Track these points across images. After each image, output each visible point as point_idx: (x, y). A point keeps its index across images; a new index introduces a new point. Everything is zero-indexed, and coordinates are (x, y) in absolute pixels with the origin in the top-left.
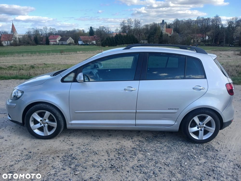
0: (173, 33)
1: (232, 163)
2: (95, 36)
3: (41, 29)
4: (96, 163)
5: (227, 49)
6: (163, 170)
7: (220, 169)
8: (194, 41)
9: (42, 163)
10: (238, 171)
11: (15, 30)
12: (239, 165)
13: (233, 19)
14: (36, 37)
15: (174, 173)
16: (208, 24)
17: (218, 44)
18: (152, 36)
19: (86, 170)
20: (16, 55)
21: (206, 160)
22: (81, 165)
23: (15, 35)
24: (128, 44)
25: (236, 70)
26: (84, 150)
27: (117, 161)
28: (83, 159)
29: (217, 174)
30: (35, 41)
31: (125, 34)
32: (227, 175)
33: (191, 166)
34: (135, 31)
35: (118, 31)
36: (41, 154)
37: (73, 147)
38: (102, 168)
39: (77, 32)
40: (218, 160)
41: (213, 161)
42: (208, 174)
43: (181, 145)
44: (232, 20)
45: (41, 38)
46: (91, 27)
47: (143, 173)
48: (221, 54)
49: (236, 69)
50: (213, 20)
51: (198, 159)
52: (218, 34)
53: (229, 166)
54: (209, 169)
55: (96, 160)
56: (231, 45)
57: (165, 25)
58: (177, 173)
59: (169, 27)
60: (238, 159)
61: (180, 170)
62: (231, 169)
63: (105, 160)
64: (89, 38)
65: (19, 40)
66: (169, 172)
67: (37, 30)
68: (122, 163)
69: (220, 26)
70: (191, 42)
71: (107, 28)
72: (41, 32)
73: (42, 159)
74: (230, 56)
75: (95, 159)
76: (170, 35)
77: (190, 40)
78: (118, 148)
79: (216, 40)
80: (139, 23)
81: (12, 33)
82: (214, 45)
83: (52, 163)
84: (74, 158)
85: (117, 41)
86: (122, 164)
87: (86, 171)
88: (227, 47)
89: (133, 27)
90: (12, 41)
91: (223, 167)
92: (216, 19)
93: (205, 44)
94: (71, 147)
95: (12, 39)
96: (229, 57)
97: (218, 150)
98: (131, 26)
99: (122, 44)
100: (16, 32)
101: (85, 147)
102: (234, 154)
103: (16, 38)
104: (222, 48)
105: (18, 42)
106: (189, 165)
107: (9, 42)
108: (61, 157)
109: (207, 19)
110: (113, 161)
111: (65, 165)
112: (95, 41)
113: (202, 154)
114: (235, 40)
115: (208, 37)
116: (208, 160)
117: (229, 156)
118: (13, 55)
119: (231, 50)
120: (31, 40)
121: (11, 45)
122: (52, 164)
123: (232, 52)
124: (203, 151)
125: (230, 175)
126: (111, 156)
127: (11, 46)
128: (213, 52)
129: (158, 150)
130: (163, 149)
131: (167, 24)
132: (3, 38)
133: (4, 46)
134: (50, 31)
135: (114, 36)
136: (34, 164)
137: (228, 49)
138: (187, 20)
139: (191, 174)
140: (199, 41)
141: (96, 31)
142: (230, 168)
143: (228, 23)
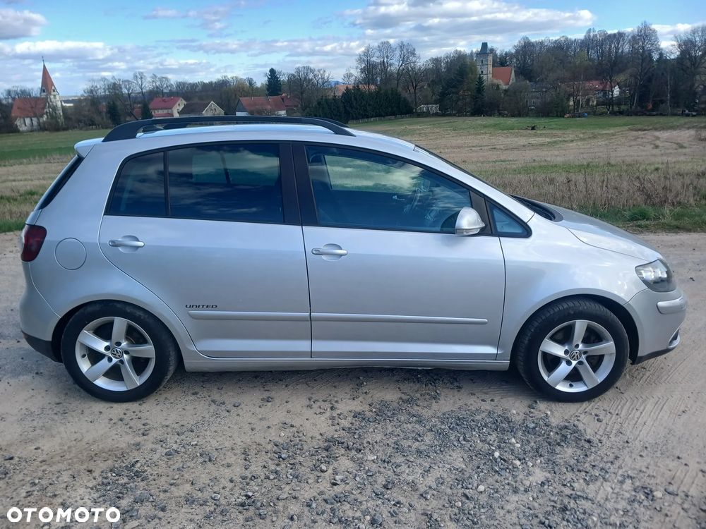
0: (514, 81)
1: (628, 484)
2: (284, 95)
3: (126, 81)
4: (200, 490)
5: (675, 123)
6: (405, 509)
7: (586, 505)
8: (577, 103)
9: (36, 493)
10: (642, 509)
11: (53, 84)
12: (651, 491)
13: (694, 34)
14: (114, 103)
15: (439, 519)
16: (620, 51)
17: (649, 111)
18: (453, 90)
19: (161, 514)
20: (54, 156)
21: (548, 475)
22: (151, 499)
23: (53, 100)
24: (382, 116)
25: (695, 188)
26: (175, 447)
27: (268, 484)
28: (164, 479)
29: (576, 520)
30: (109, 115)
31: (373, 87)
32: (606, 524)
33: (496, 495)
34: (403, 79)
35: (352, 80)
36: (41, 462)
37: (145, 437)
38: (215, 507)
39: (232, 87)
40: (587, 472)
41: (569, 476)
42: (543, 520)
43: (479, 425)
44: (690, 37)
45: (128, 107)
46: (272, 71)
47: (340, 521)
48: (658, 138)
49: (695, 183)
50: (634, 37)
51: (523, 470)
52: (650, 80)
53: (617, 494)
54: (553, 504)
55: (204, 479)
56: (687, 111)
57: (490, 58)
58: (447, 518)
59: (501, 62)
60: (650, 472)
61: (460, 510)
62: (623, 504)
63: (231, 481)
64: (268, 103)
65: (63, 113)
66: (423, 517)
67: (114, 84)
68: (280, 489)
69: (655, 57)
70: (569, 106)
71: (319, 71)
72: (126, 88)
73: (37, 481)
74: (685, 145)
75: (203, 476)
76: (504, 87)
77: (565, 101)
78: (281, 441)
79: (643, 99)
80: (413, 54)
81: (44, 95)
82: (636, 114)
83: (65, 492)
84: (137, 474)
85: (350, 110)
86: (279, 492)
87: (160, 519)
88: (676, 118)
89: (395, 64)
90: (45, 118)
91: (598, 499)
92: (641, 36)
93: (611, 109)
94: (138, 439)
95: (45, 111)
96: (682, 147)
97: (595, 440)
98: (391, 65)
99: (363, 118)
100: (54, 91)
101: (183, 437)
102: (642, 454)
103: (55, 108)
104: (662, 120)
105: (61, 120)
106: (492, 491)
107: (35, 121)
108: (96, 474)
109: (615, 35)
110: (254, 483)
111: (101, 499)
112: (285, 112)
113: (541, 456)
114: (700, 96)
115: (618, 89)
116: (555, 473)
117: (624, 460)
118: (46, 157)
119: (687, 126)
120: (100, 113)
121: (42, 128)
122: (65, 497)
123: (692, 132)
124: (546, 444)
125: (616, 525)
126: (252, 468)
127: (41, 133)
128: (634, 132)
129: (405, 443)
130: (422, 440)
131: (495, 55)
132: (19, 108)
133: (23, 132)
134: (154, 84)
135: (339, 94)
136: (8, 497)
137: (678, 124)
138: (556, 41)
139: (492, 522)
140: (593, 102)
141: (288, 80)
142: (619, 499)
143: (680, 46)
